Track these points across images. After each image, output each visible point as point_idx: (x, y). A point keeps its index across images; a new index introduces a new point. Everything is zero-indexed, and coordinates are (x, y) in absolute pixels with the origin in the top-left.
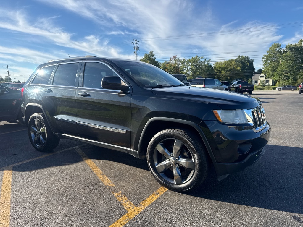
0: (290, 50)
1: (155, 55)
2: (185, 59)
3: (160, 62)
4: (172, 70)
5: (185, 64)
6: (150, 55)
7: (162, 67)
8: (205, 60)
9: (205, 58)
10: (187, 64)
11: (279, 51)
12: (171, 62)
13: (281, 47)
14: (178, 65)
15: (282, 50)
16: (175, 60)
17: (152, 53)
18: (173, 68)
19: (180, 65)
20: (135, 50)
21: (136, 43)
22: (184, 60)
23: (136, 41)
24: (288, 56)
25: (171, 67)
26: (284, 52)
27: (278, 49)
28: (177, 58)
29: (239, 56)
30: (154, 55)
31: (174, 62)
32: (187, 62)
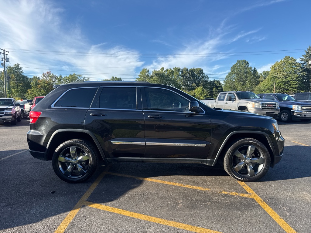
0: (155, 75)
1: (22, 69)
2: (62, 76)
3: (29, 77)
4: (47, 86)
5: (62, 81)
6: (15, 68)
7: (33, 84)
8: (84, 78)
9: (83, 77)
10: (64, 81)
11: (148, 76)
12: (45, 77)
13: (149, 73)
14: (53, 82)
15: (150, 75)
16: (50, 76)
17: (18, 66)
18: (48, 85)
19: (56, 82)
20: (3, 61)
21: (4, 54)
22: (60, 77)
23: (4, 51)
24: (155, 81)
25: (46, 84)
26: (151, 77)
27: (147, 74)
28: (51, 74)
29: (113, 77)
30: (20, 69)
31: (48, 78)
32: (64, 79)
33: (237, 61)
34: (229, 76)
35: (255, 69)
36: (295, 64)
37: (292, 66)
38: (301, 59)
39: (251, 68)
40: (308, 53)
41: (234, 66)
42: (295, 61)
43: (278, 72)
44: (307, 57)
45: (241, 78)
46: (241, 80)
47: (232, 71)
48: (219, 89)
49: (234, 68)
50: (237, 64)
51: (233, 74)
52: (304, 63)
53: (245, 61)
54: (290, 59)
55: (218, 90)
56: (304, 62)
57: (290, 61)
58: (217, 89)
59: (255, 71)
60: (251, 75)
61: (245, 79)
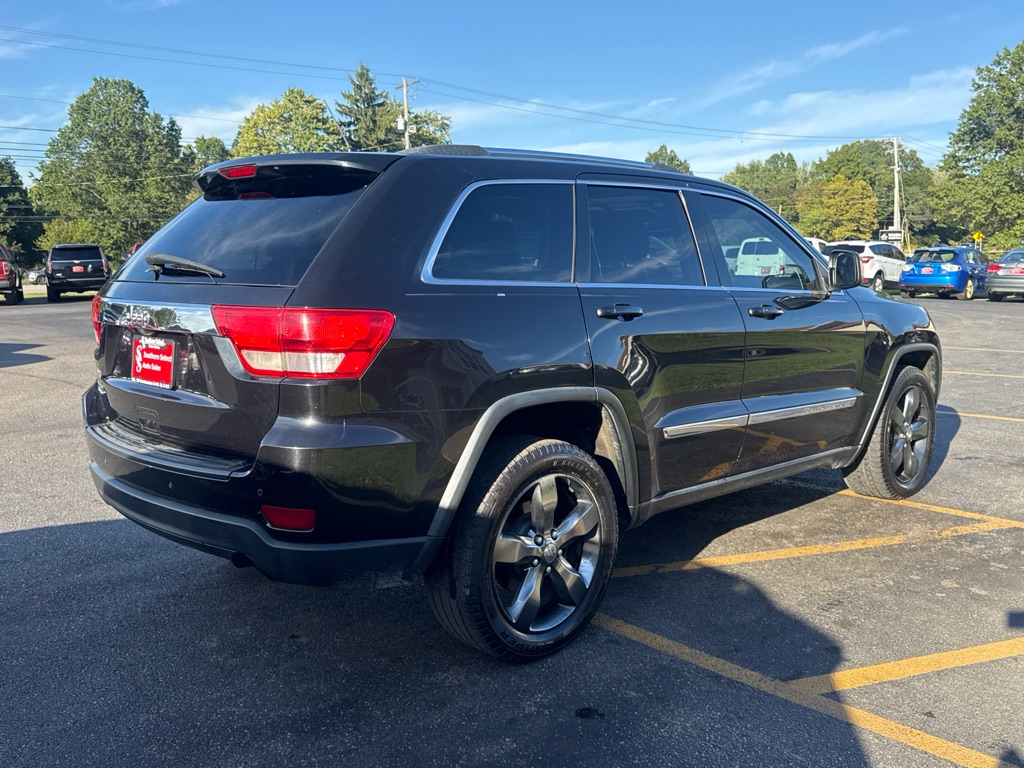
33: (95, 80)
34: (64, 144)
35: (173, 123)
36: (324, 122)
37: (317, 129)
38: (340, 106)
39: (158, 118)
40: (359, 88)
41: (81, 98)
42: (323, 110)
43: (271, 147)
44: (357, 100)
45: (118, 159)
46: (120, 165)
47: (76, 125)
48: (10, 198)
49: (83, 109)
50: (94, 92)
51: (80, 135)
52: (350, 124)
53: (131, 85)
54: (306, 102)
55: (9, 203)
56: (349, 120)
57: (307, 110)
58: (5, 201)
59: (174, 132)
60: (160, 148)
61: (138, 163)
